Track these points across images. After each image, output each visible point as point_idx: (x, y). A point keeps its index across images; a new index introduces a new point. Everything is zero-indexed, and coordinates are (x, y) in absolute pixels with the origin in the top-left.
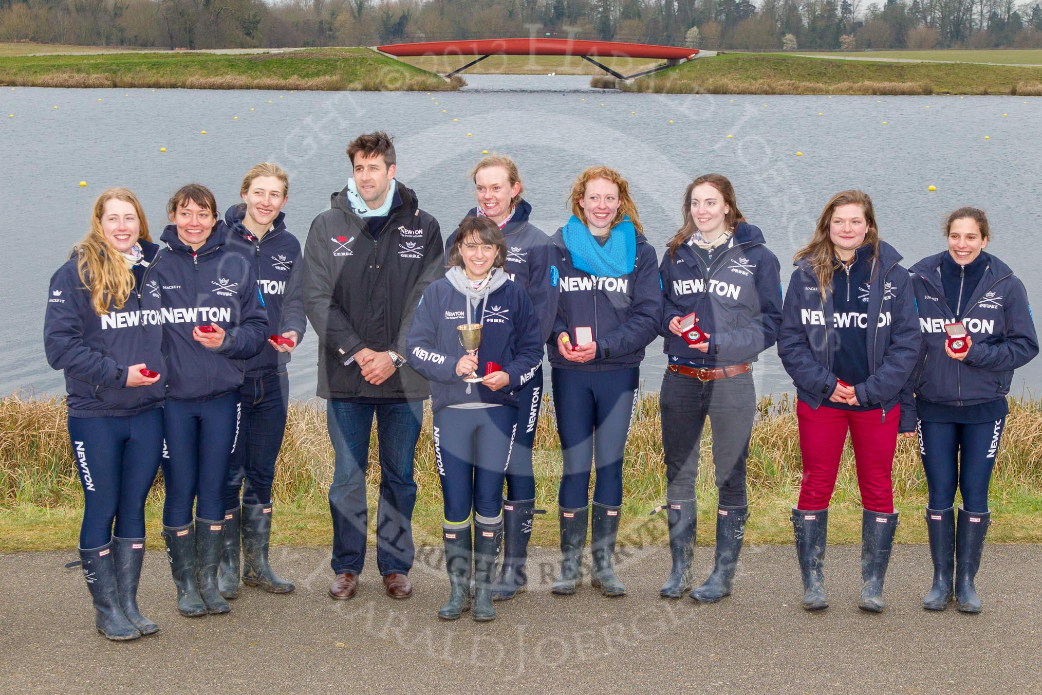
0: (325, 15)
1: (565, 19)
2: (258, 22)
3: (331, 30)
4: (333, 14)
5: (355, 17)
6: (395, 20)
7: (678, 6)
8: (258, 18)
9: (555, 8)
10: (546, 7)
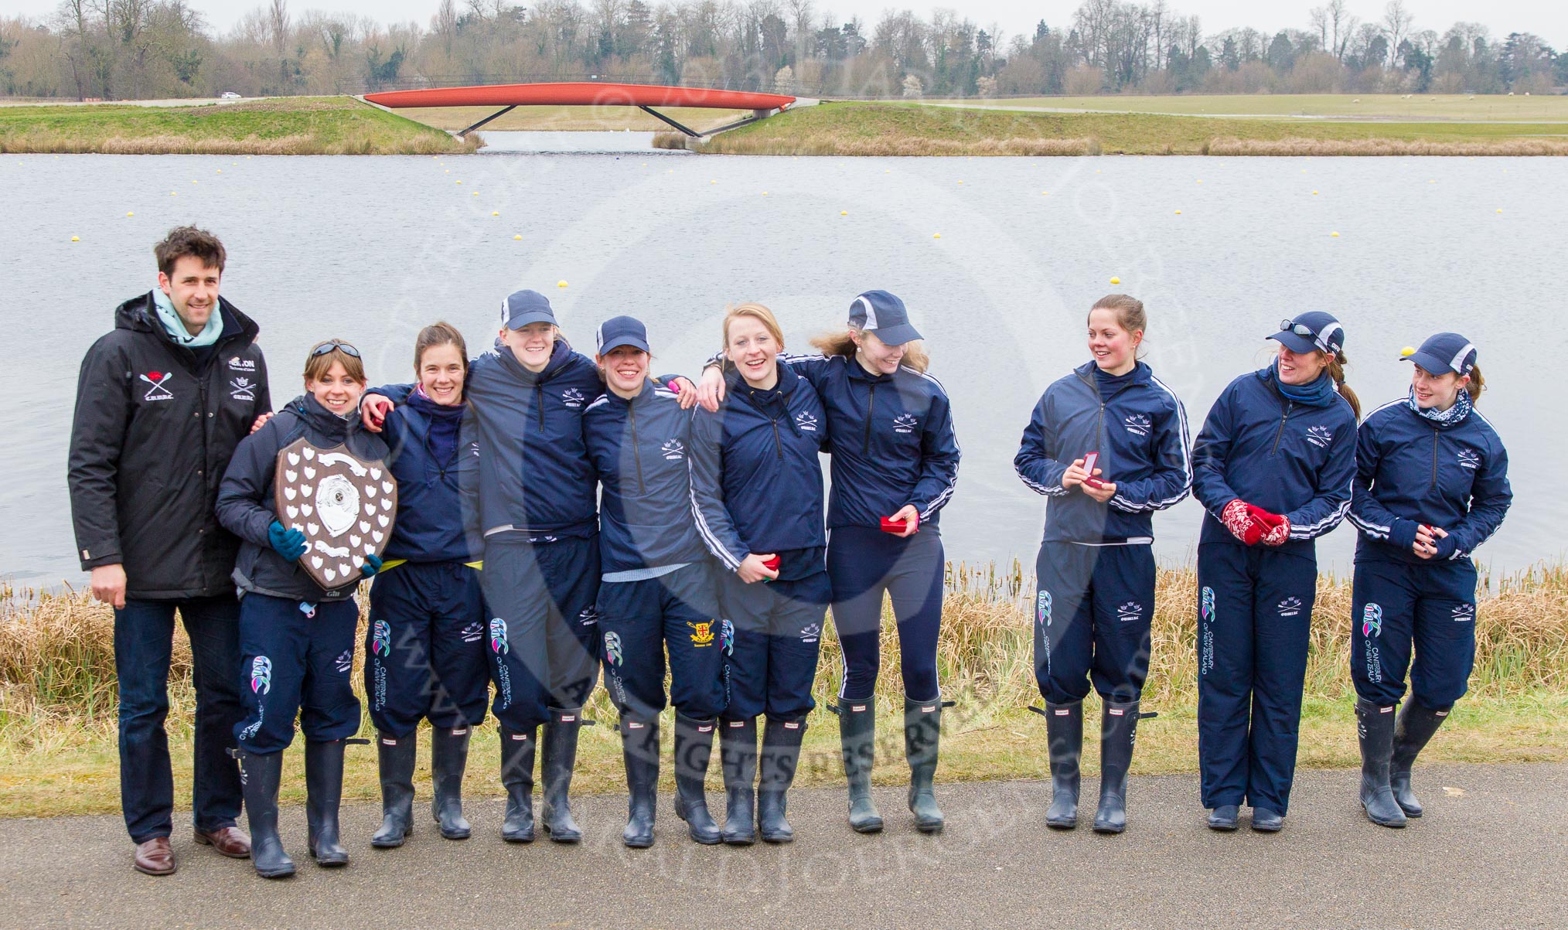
0: (290, 54)
1: (614, 56)
2: (199, 63)
3: (298, 72)
4: (301, 51)
5: (331, 56)
6: (385, 58)
7: (764, 39)
8: (198, 57)
9: (601, 42)
10: (588, 41)
